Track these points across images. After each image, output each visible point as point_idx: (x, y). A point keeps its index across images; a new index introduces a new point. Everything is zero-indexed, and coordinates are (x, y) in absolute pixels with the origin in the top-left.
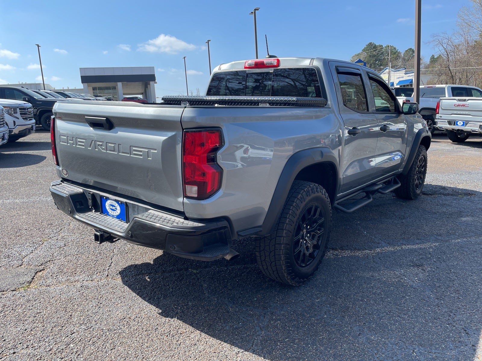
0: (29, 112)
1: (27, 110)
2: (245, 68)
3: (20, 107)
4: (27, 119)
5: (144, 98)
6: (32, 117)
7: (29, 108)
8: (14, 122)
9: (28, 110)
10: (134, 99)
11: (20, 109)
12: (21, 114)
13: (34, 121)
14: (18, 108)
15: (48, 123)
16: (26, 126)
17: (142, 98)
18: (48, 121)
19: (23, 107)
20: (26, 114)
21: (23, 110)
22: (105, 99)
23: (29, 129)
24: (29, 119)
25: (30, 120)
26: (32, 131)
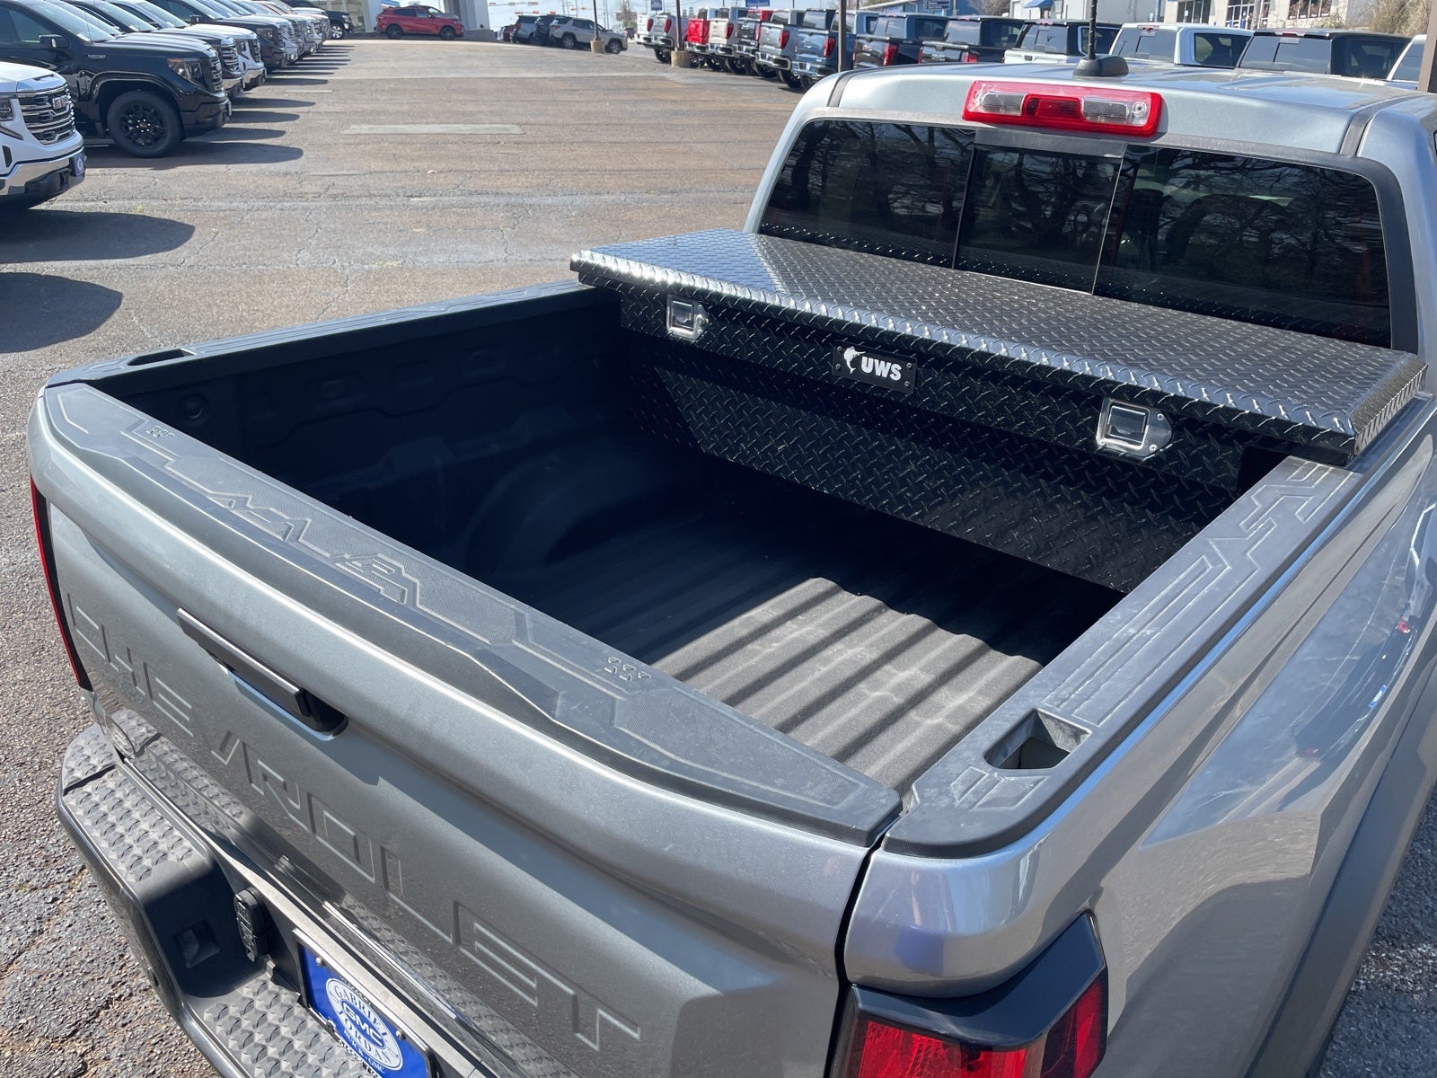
0: (58, 110)
1: (48, 105)
2: (969, 116)
3: (20, 96)
4: (49, 135)
5: (448, 12)
6: (70, 127)
7: (56, 95)
8: (6, 151)
9: (50, 101)
10: (415, 15)
11: (23, 101)
12: (28, 120)
13: (77, 138)
14: (15, 97)
15: (131, 128)
16: (50, 162)
17: (444, 12)
18: (130, 121)
19: (33, 95)
20: (46, 118)
21: (35, 104)
22: (323, 13)
23: (61, 174)
24: (58, 135)
25: (61, 138)
26: (71, 178)
